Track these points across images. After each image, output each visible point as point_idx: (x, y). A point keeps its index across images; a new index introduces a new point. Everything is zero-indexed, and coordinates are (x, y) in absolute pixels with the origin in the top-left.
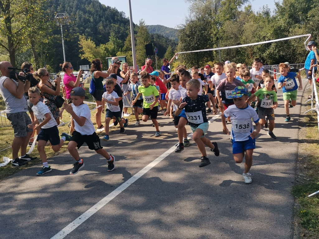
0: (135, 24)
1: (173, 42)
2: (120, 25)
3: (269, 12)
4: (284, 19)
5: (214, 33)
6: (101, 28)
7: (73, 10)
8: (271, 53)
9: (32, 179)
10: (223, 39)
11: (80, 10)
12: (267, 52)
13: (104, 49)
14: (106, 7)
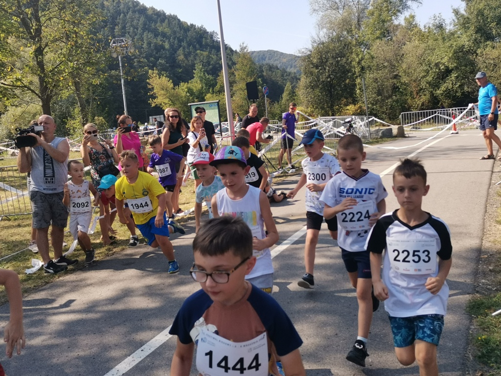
0: (234, 50)
1: (293, 75)
2: (210, 52)
3: (443, 24)
4: (468, 33)
5: (357, 60)
6: (181, 57)
7: (138, 31)
8: (449, 89)
9: (73, 291)
10: (371, 69)
11: (148, 32)
12: (443, 88)
13: (186, 90)
14: (189, 25)
